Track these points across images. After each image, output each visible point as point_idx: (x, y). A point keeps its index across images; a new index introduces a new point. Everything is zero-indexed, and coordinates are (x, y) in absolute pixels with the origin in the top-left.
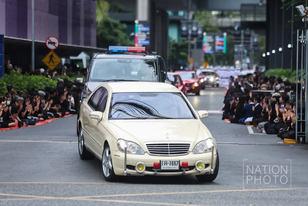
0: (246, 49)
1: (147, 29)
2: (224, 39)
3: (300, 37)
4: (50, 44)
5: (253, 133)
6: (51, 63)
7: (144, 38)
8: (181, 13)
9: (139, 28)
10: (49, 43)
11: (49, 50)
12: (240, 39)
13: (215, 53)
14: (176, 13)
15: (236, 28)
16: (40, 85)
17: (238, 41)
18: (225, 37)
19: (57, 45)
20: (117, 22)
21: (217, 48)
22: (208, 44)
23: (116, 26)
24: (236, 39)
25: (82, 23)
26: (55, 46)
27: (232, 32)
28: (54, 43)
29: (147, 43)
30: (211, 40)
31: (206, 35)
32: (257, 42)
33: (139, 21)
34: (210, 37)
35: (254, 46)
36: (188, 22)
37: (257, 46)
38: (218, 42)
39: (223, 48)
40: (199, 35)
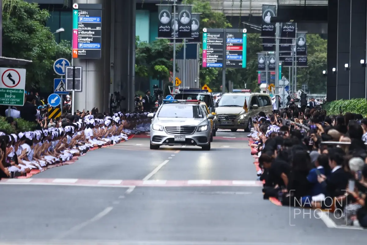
0: (281, 59)
1: (96, 20)
2: (244, 41)
7: (90, 38)
9: (80, 18)
12: (273, 41)
15: (268, 19)
17: (269, 45)
18: (244, 36)
20: (34, 6)
21: (230, 57)
22: (212, 50)
23: (30, 13)
24: (265, 41)
29: (96, 46)
30: (217, 41)
31: (207, 32)
32: (305, 46)
33: (79, 5)
34: (215, 36)
35: (298, 53)
36: (173, 6)
37: (304, 53)
38: (231, 46)
39: (240, 57)
40: (194, 32)
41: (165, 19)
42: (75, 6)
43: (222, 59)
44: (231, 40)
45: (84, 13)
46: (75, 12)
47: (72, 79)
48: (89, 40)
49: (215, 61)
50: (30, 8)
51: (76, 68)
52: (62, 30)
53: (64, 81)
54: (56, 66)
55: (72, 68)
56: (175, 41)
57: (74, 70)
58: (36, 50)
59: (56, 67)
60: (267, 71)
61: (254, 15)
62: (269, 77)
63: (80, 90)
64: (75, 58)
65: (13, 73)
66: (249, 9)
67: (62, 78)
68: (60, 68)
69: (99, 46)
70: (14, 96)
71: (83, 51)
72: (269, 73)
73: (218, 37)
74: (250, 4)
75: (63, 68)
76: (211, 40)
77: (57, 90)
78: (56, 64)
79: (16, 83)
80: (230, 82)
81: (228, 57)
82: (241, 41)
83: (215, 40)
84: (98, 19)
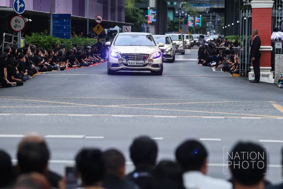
0: (213, 24)
1: (155, 12)
2: (200, 19)
3: (243, 14)
4: (97, 20)
5: (215, 71)
6: (98, 31)
7: (153, 18)
8: (175, 3)
9: (150, 12)
10: (97, 19)
12: (210, 19)
13: (195, 26)
14: (172, 3)
15: (207, 12)
16: (92, 43)
18: (201, 17)
19: (101, 20)
20: (138, 9)
22: (191, 22)
23: (137, 11)
24: (207, 19)
25: (117, 8)
27: (205, 15)
28: (100, 19)
29: (155, 20)
30: (192, 19)
31: (190, 16)
32: (220, 20)
33: (150, 8)
34: (192, 17)
35: (218, 23)
36: (179, 8)
37: (219, 23)
39: (199, 24)
40: (186, 16)
41: (177, 12)
42: (149, 8)
43: (194, 24)
44: (197, 19)
45: (151, 10)
46: (149, 10)
47: (147, 30)
49: (192, 25)
50: (137, 9)
56: (180, 19)
57: (148, 27)
58: (139, 22)
59: (142, 27)
64: (149, 24)
67: (144, 30)
71: (151, 22)
78: (143, 25)
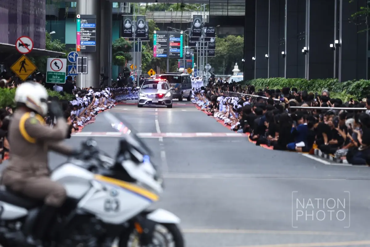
2: (181, 39)
4: (21, 47)
6: (23, 72)
8: (115, 5)
9: (82, 25)
10: (20, 45)
11: (21, 54)
18: (182, 36)
19: (30, 48)
21: (172, 50)
22: (159, 46)
26: (28, 49)
28: (26, 45)
29: (93, 43)
30: (163, 40)
31: (157, 34)
33: (81, 15)
34: (162, 36)
38: (172, 43)
39: (179, 50)
41: (128, 25)
42: (78, 16)
43: (166, 52)
44: (172, 39)
45: (84, 21)
46: (79, 21)
47: (81, 65)
48: (88, 39)
49: (162, 53)
51: (84, 58)
52: (54, 32)
53: (75, 67)
54: (69, 56)
55: (81, 58)
56: (134, 40)
57: (82, 59)
59: (69, 58)
60: (184, 59)
61: (174, 22)
62: (186, 64)
63: (86, 73)
64: (79, 51)
65: (58, 62)
66: (170, 18)
67: (73, 65)
68: (72, 58)
69: (94, 43)
70: (59, 77)
71: (84, 47)
72: (186, 61)
73: (164, 37)
74: (172, 14)
75: (74, 58)
76: (159, 39)
77: (70, 73)
78: (69, 55)
79: (60, 68)
80: (157, 67)
81: (171, 50)
82: (179, 39)
83: (162, 39)
84: (94, 25)
